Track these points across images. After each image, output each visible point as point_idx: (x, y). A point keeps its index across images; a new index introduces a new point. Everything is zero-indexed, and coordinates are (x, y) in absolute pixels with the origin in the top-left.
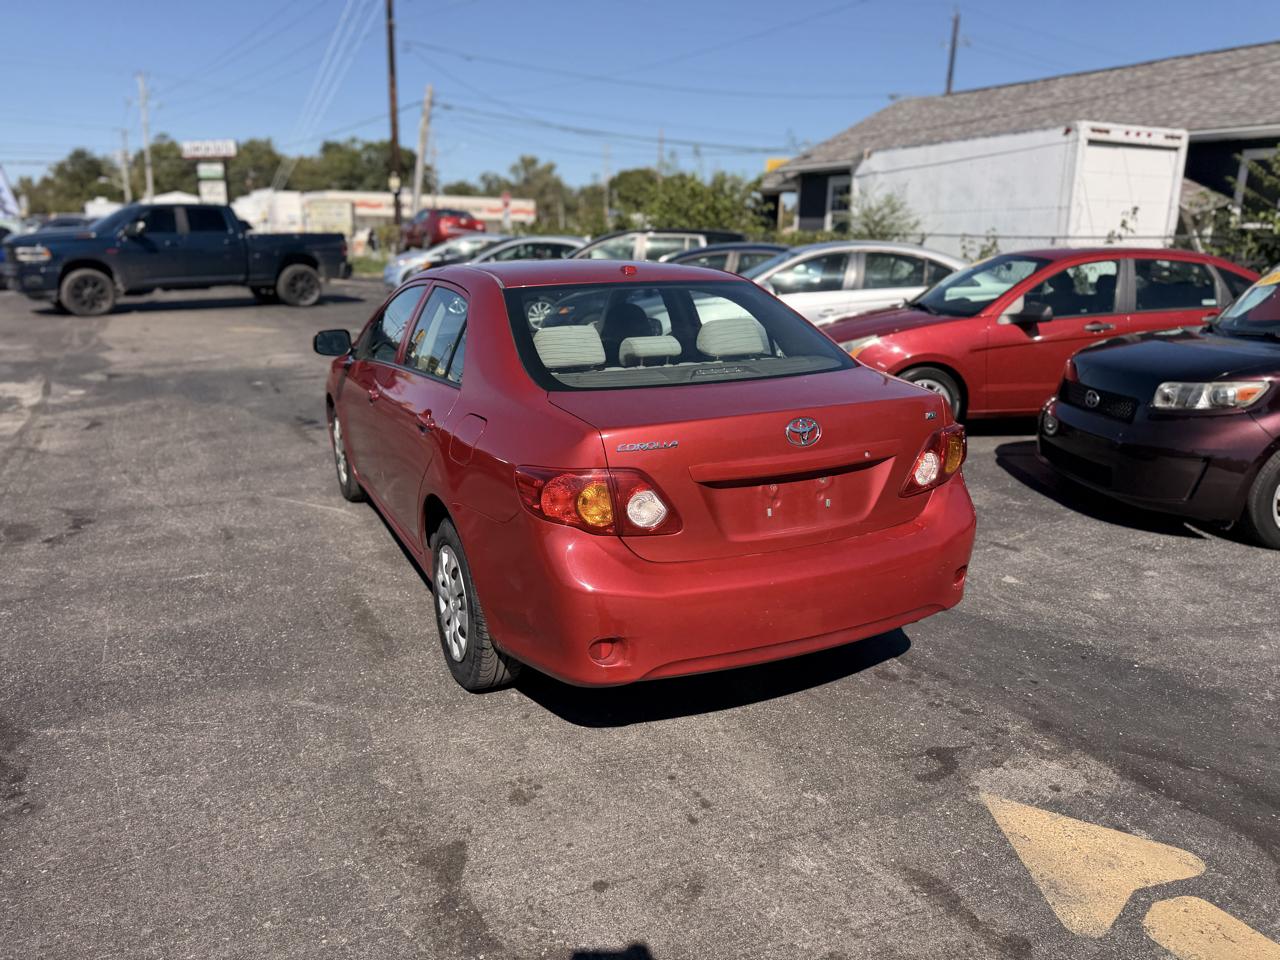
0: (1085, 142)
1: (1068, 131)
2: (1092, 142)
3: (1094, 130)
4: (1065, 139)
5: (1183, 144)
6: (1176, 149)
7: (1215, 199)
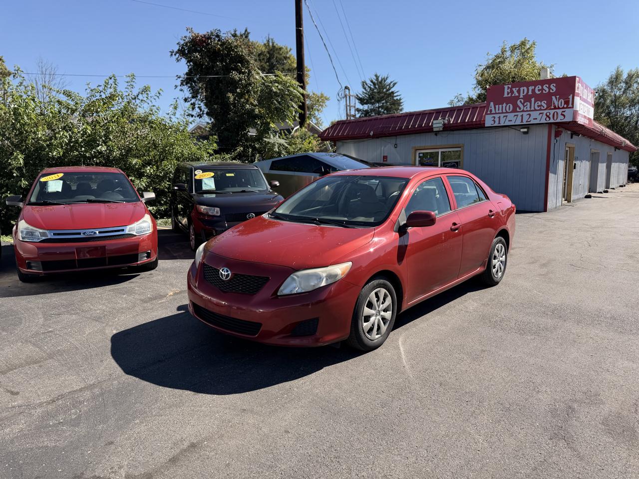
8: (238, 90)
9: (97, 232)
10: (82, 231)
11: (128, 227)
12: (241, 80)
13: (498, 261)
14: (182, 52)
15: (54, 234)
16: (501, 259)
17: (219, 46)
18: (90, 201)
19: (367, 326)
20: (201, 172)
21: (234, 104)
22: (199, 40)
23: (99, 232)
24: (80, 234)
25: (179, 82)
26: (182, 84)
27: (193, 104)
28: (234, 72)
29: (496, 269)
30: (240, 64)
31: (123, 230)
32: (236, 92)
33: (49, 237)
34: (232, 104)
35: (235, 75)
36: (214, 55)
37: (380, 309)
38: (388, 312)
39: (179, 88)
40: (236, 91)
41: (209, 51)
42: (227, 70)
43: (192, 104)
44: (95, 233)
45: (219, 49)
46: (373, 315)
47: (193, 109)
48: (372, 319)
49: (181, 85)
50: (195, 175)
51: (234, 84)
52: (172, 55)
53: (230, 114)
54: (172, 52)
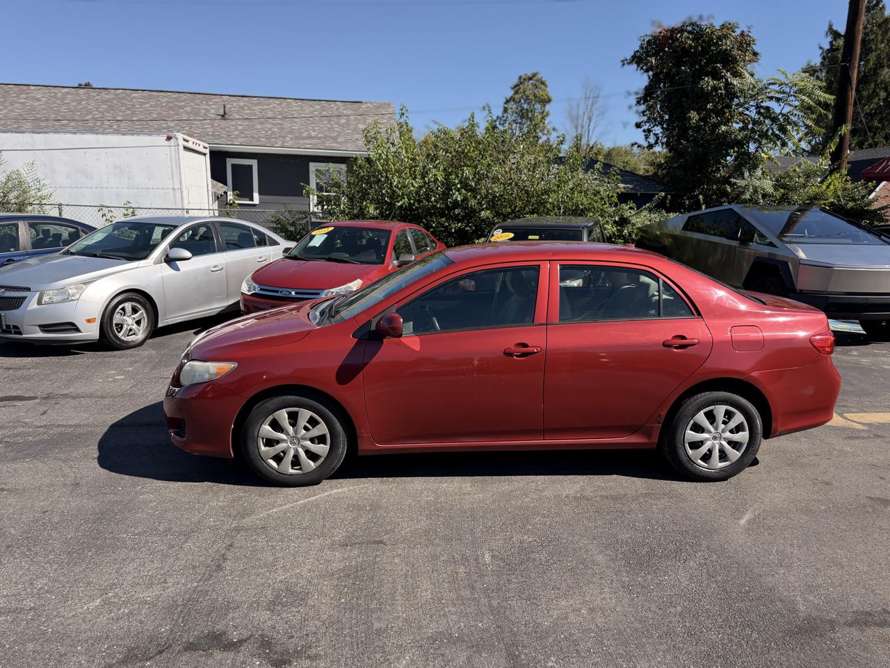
0: (182, 147)
1: (169, 138)
2: (186, 148)
3: (184, 140)
4: (167, 143)
5: (207, 151)
6: (205, 154)
7: (221, 188)
8: (709, 106)
9: (293, 293)
10: (280, 290)
11: (326, 291)
12: (715, 89)
13: (715, 438)
14: (638, 59)
15: (261, 289)
16: (728, 435)
17: (689, 42)
18: (330, 260)
19: (268, 451)
20: (501, 231)
21: (697, 128)
22: (663, 37)
23: (296, 293)
24: (277, 292)
25: (633, 100)
26: (638, 103)
27: (649, 131)
28: (706, 79)
29: (704, 449)
30: (719, 65)
31: (318, 294)
32: (706, 109)
33: (257, 291)
34: (694, 127)
35: (708, 83)
36: (682, 54)
37: (299, 436)
38: (322, 445)
39: (635, 108)
40: (706, 107)
41: (675, 51)
42: (698, 76)
43: (644, 131)
44: (291, 293)
45: (690, 45)
46: (284, 441)
47: (647, 137)
48: (282, 446)
49: (636, 105)
50: (493, 235)
51: (706, 96)
52: (624, 64)
53: (681, 144)
54: (623, 61)
